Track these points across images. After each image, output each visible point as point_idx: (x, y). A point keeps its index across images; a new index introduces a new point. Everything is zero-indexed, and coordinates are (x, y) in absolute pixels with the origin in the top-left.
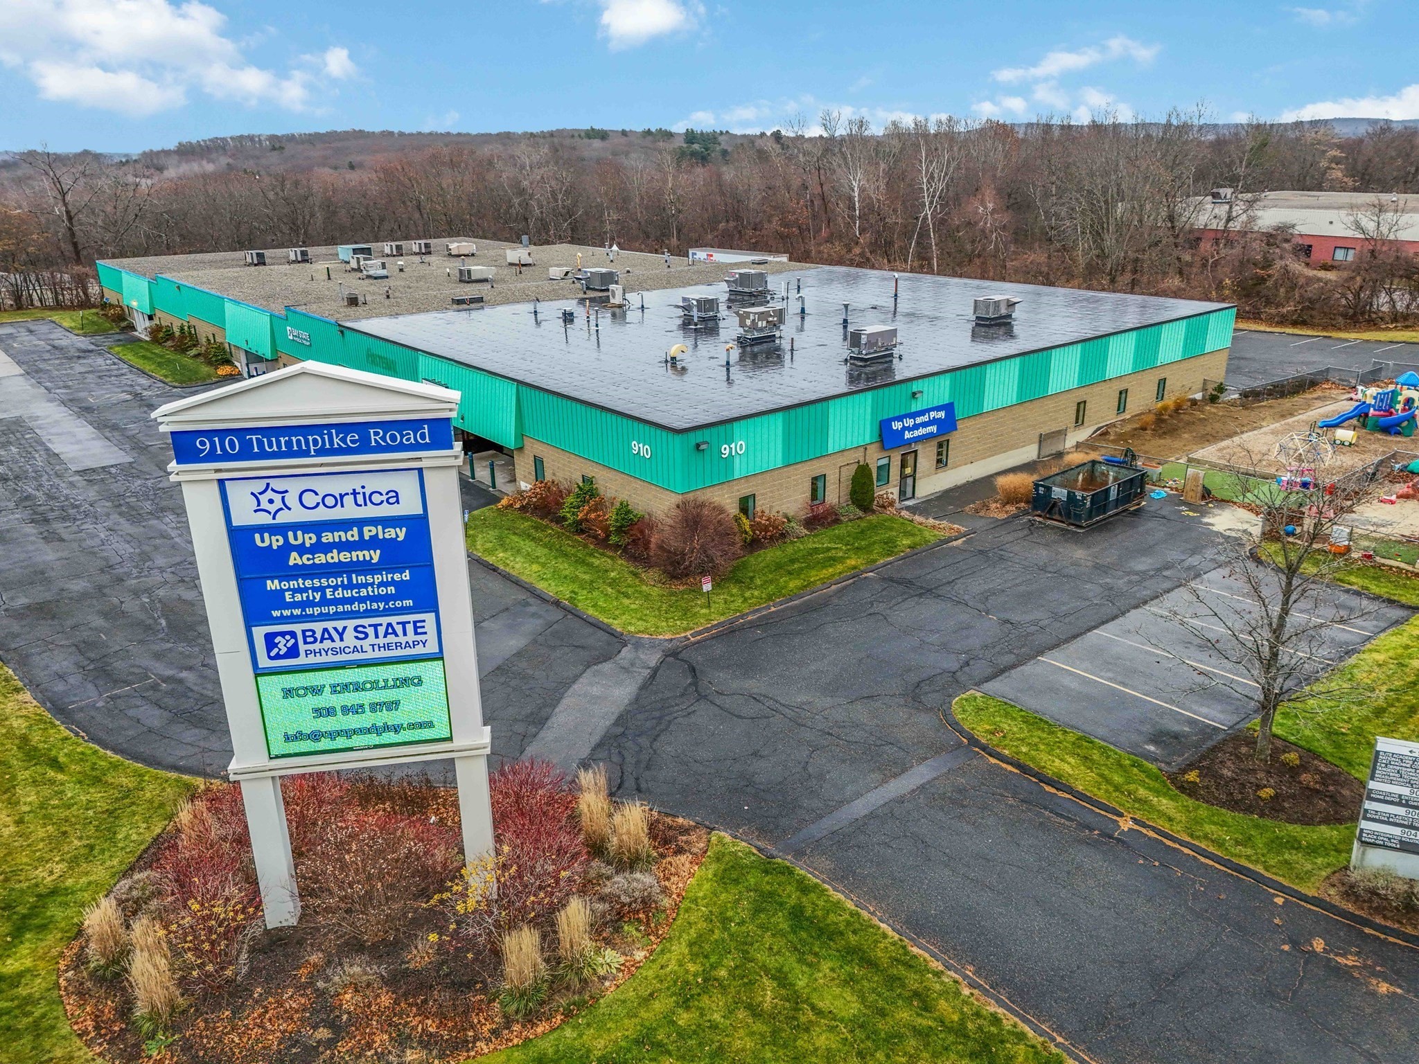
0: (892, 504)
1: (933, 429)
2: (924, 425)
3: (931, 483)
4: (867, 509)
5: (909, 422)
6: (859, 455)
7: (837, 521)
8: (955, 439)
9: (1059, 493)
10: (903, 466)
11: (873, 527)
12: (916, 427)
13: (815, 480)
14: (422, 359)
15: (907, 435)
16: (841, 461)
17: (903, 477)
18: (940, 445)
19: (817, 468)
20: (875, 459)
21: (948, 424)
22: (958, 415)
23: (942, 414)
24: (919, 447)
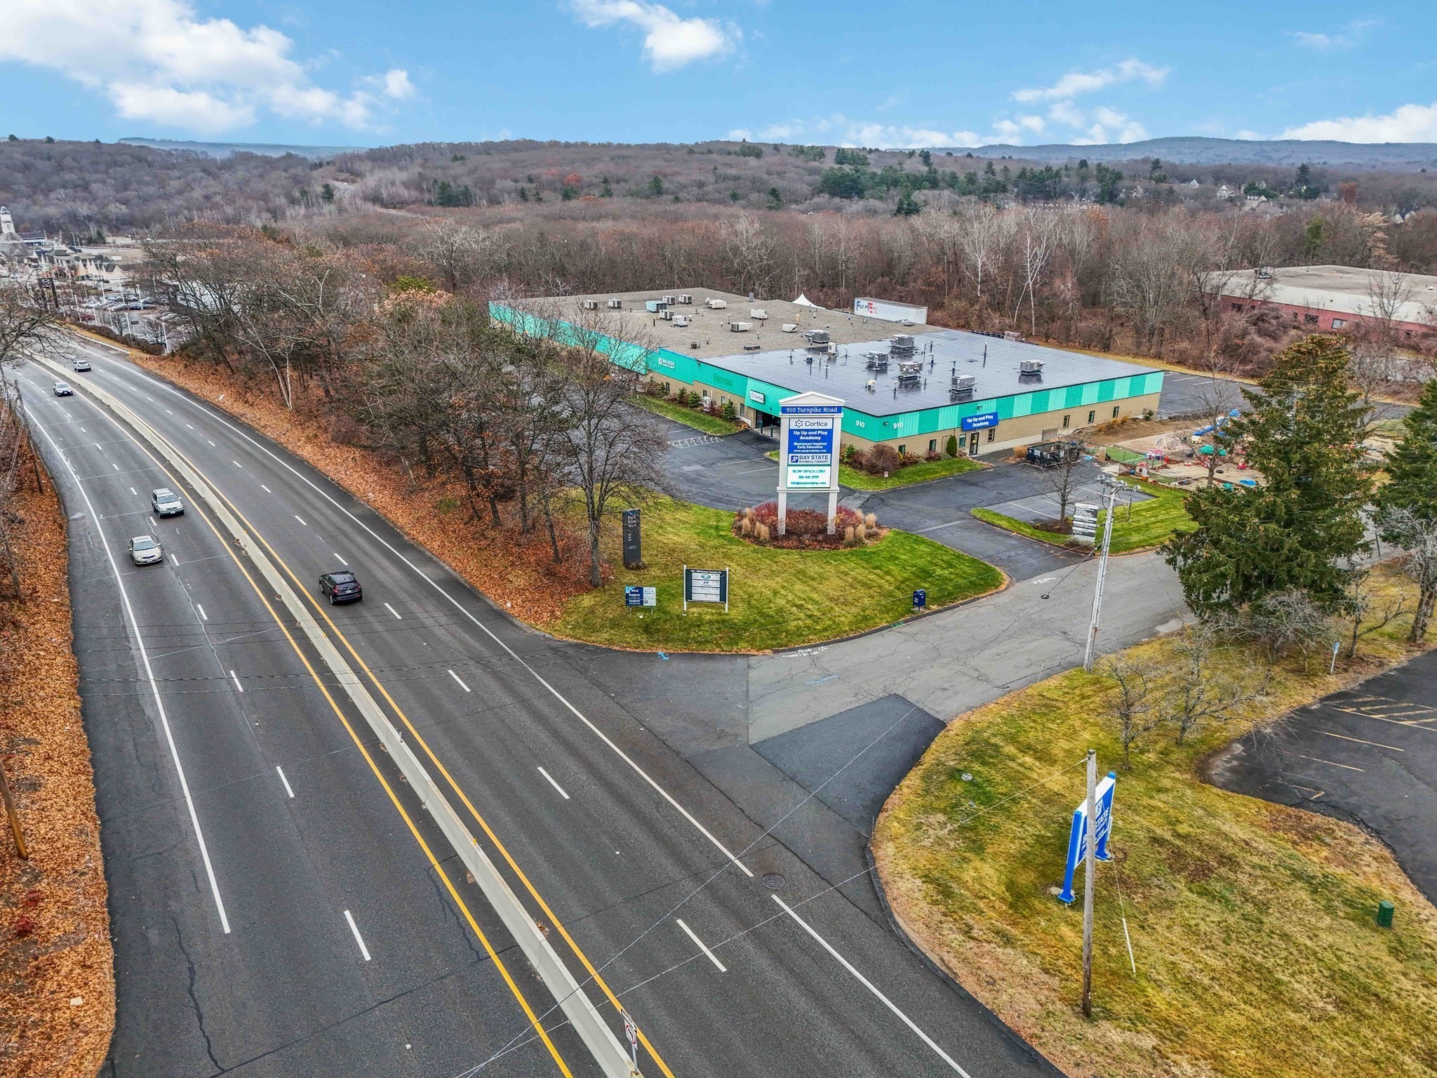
0: (965, 454)
1: (987, 423)
2: (983, 421)
3: (985, 448)
4: (953, 455)
5: (976, 420)
6: (952, 433)
7: (939, 459)
8: (998, 429)
9: (1037, 453)
10: (972, 439)
11: (955, 463)
12: (979, 422)
13: (931, 442)
14: (750, 381)
15: (974, 425)
16: (943, 434)
17: (972, 445)
18: (991, 431)
19: (933, 436)
20: (959, 435)
21: (994, 421)
22: (1000, 417)
23: (991, 417)
24: (980, 431)
